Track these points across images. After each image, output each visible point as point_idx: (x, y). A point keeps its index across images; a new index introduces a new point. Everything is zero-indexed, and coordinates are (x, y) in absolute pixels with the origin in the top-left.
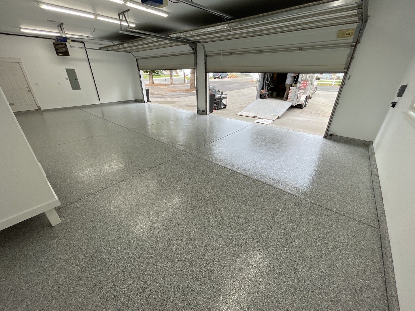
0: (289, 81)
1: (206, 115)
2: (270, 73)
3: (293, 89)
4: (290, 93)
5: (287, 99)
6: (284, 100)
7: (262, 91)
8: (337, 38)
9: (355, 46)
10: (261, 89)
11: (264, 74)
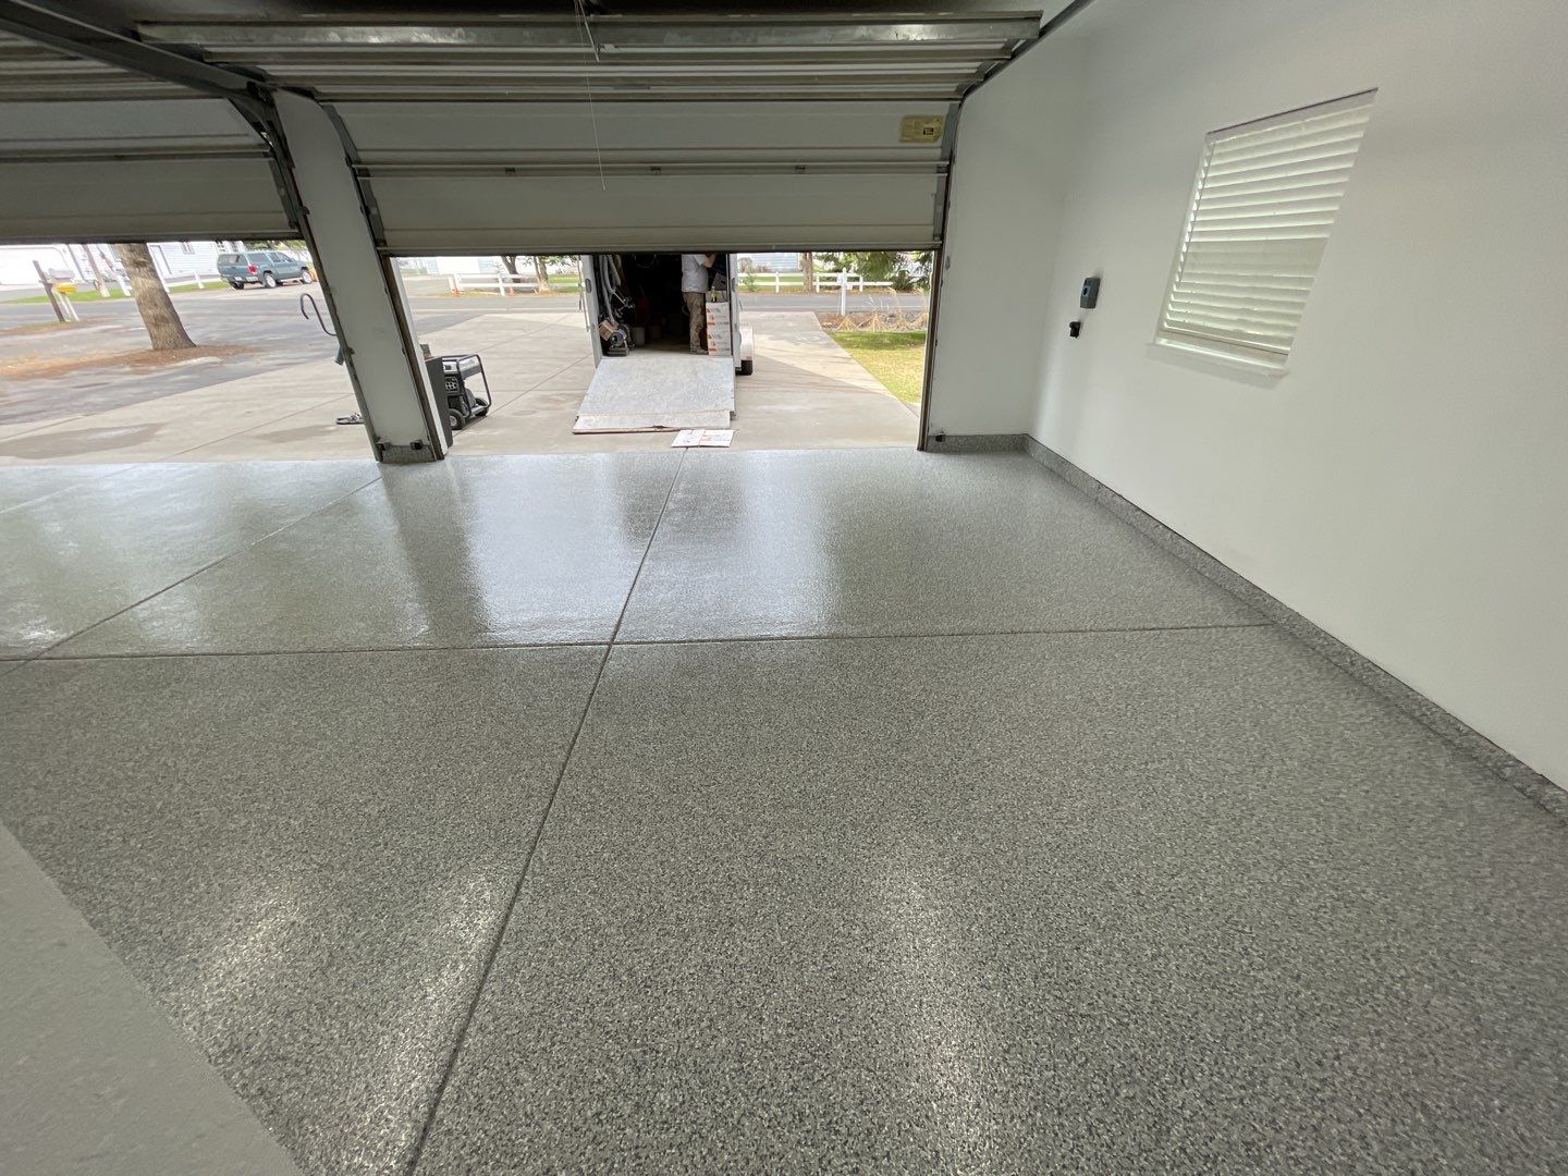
0: (692, 280)
1: (441, 463)
2: (614, 254)
3: (718, 310)
4: (710, 324)
5: (704, 346)
6: (696, 353)
7: (605, 323)
8: (901, 141)
9: (948, 170)
10: (601, 320)
11: (596, 258)
